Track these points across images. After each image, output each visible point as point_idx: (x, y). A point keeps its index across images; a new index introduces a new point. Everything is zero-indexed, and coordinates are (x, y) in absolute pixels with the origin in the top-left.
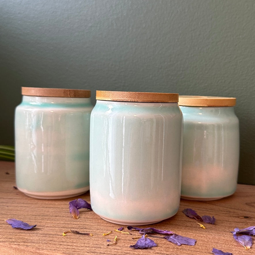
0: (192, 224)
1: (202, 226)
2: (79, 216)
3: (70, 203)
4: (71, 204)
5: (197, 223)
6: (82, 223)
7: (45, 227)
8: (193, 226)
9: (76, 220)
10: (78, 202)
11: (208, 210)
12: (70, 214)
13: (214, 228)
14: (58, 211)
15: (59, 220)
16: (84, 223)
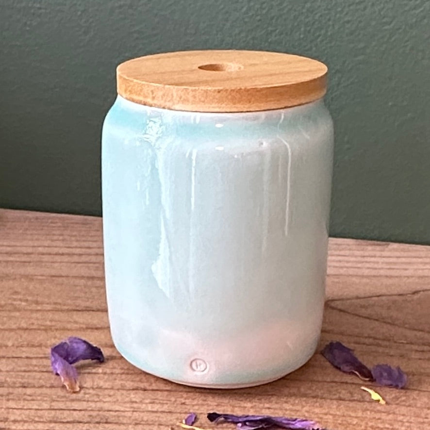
0: (352, 390)
1: (375, 396)
2: (78, 384)
3: (54, 353)
4: (57, 355)
5: (363, 388)
6: (93, 405)
7: (11, 423)
8: (355, 398)
9: (74, 396)
10: (68, 347)
11: (380, 342)
12: (54, 376)
13: (404, 401)
14: (23, 369)
15: (34, 398)
16: (99, 405)
